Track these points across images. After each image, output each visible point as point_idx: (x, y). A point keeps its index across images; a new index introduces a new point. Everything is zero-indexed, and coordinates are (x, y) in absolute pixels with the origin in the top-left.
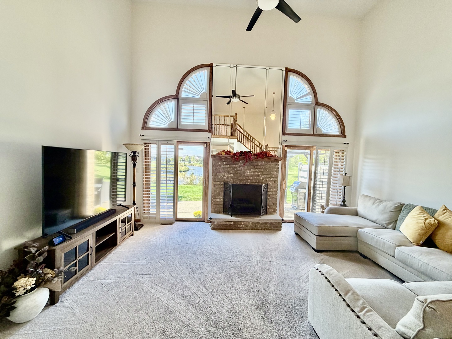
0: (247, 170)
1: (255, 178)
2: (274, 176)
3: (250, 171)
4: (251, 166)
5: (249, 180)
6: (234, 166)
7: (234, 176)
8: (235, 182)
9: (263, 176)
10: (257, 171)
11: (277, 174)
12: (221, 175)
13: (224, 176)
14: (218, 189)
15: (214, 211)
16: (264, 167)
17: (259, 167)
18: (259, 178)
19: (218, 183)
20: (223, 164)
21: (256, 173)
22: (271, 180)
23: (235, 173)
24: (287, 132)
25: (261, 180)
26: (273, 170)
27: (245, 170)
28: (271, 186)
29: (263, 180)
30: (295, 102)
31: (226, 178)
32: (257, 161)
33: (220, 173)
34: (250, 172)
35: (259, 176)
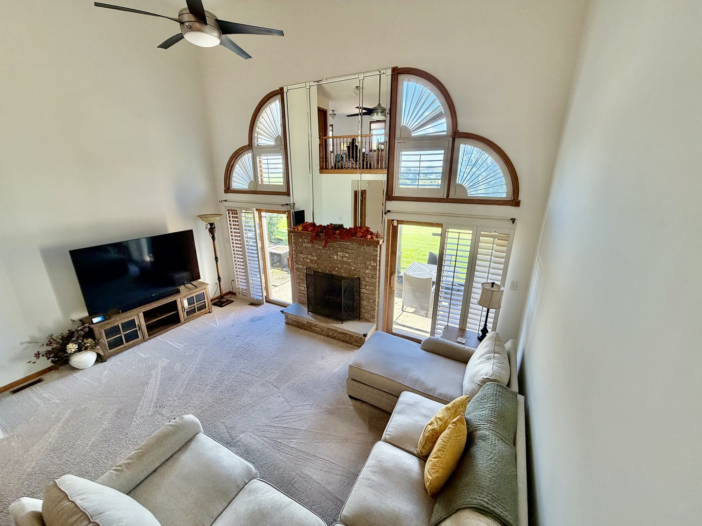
0: (333, 253)
1: (345, 266)
2: (370, 267)
3: (337, 255)
4: (339, 249)
5: (337, 269)
6: (316, 246)
7: (318, 259)
8: (320, 268)
9: (354, 265)
10: (347, 257)
11: (375, 265)
12: (302, 256)
13: (307, 258)
14: (301, 274)
15: (299, 301)
16: (355, 251)
17: (349, 251)
18: (350, 267)
19: (301, 266)
20: (304, 242)
21: (345, 259)
22: (366, 272)
23: (319, 256)
24: (396, 194)
25: (352, 270)
26: (369, 258)
27: (331, 253)
28: (367, 282)
29: (355, 270)
30: (412, 135)
31: (308, 261)
32: (345, 242)
33: (302, 253)
34: (337, 258)
35: (349, 264)
